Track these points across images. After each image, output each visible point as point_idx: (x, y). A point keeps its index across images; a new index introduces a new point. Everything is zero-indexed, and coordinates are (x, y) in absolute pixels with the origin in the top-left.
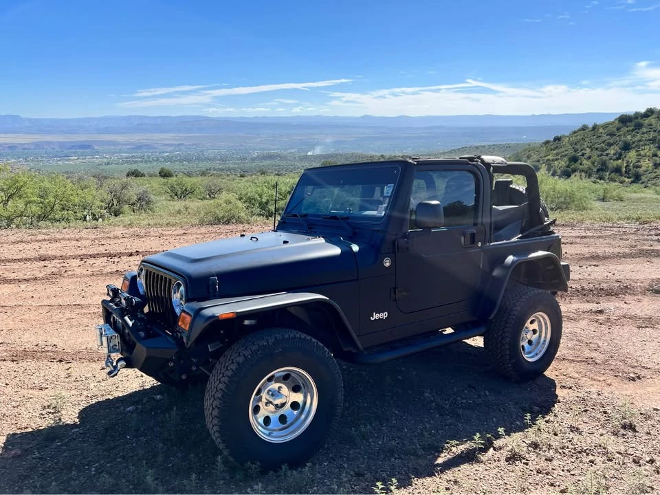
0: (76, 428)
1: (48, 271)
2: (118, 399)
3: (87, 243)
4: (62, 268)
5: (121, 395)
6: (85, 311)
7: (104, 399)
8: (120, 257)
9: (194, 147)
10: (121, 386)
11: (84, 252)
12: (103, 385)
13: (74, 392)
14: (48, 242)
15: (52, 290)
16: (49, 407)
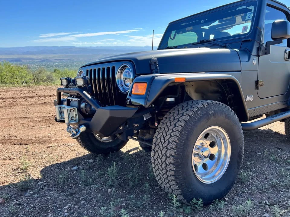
0: (41, 181)
1: (6, 104)
2: (64, 163)
3: (26, 92)
4: (13, 102)
5: (64, 161)
6: (30, 120)
7: (55, 163)
8: (45, 97)
9: (69, 60)
10: (63, 156)
11: (24, 95)
12: (51, 155)
13: (32, 160)
14: (4, 92)
15: (9, 111)
16: (17, 169)
